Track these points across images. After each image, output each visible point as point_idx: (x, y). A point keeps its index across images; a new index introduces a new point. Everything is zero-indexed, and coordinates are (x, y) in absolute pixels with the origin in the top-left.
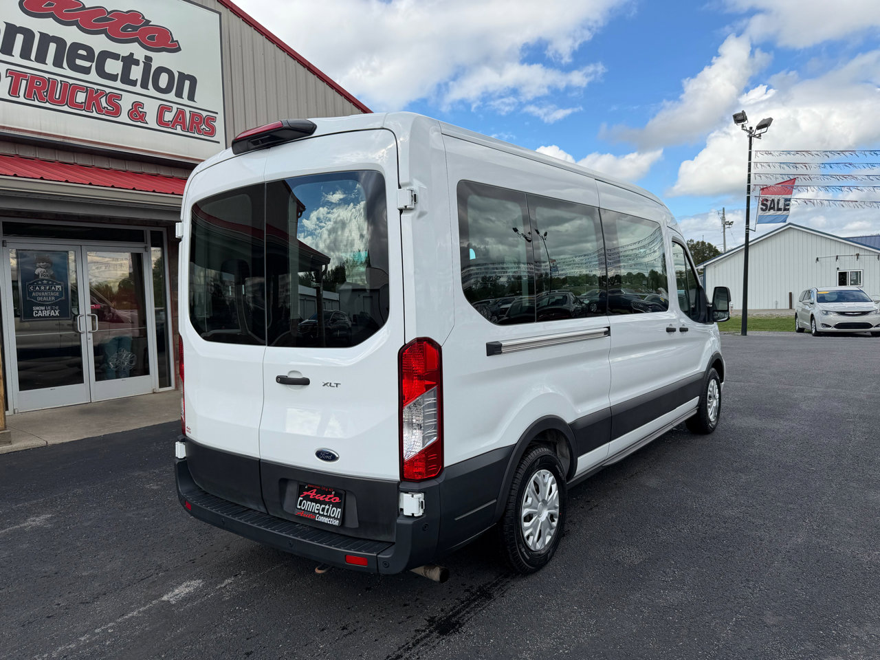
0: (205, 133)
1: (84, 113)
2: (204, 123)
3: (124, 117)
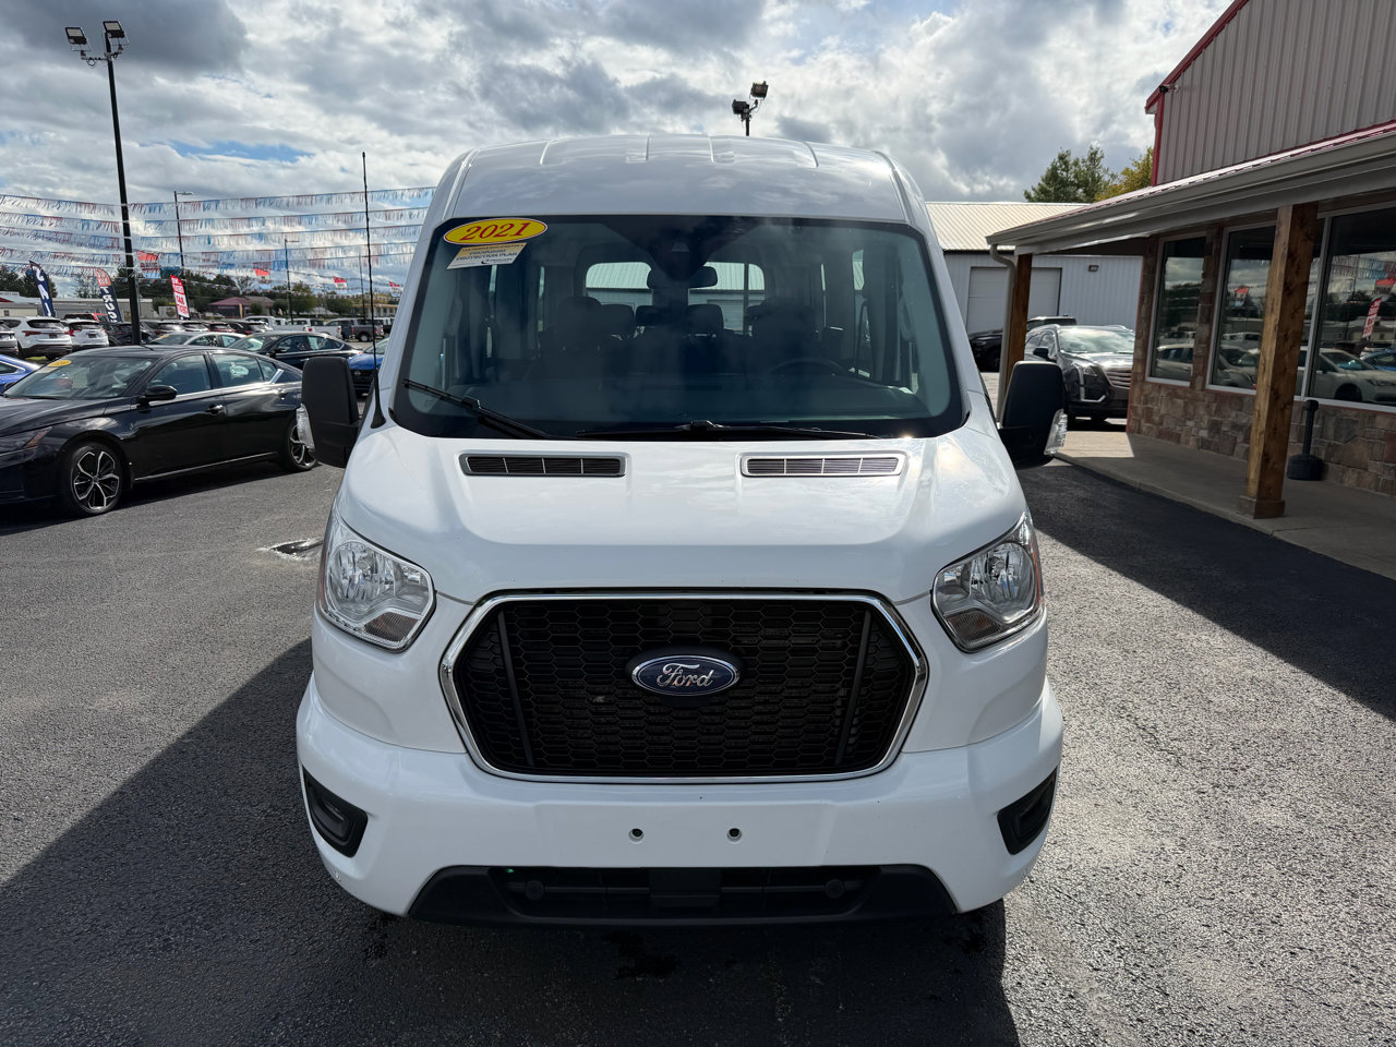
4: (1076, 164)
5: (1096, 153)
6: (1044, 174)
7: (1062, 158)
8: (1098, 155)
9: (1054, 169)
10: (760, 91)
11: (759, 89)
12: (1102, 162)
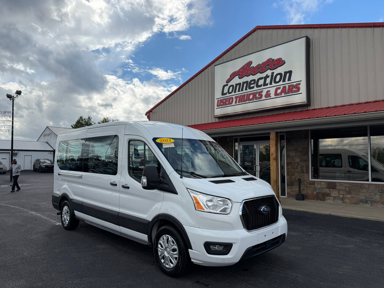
0: (296, 91)
1: (252, 101)
2: (294, 88)
3: (264, 98)
4: (85, 119)
5: (90, 117)
6: (76, 121)
7: (81, 117)
8: (90, 118)
9: (79, 120)
10: (19, 93)
11: (18, 93)
12: (91, 120)
